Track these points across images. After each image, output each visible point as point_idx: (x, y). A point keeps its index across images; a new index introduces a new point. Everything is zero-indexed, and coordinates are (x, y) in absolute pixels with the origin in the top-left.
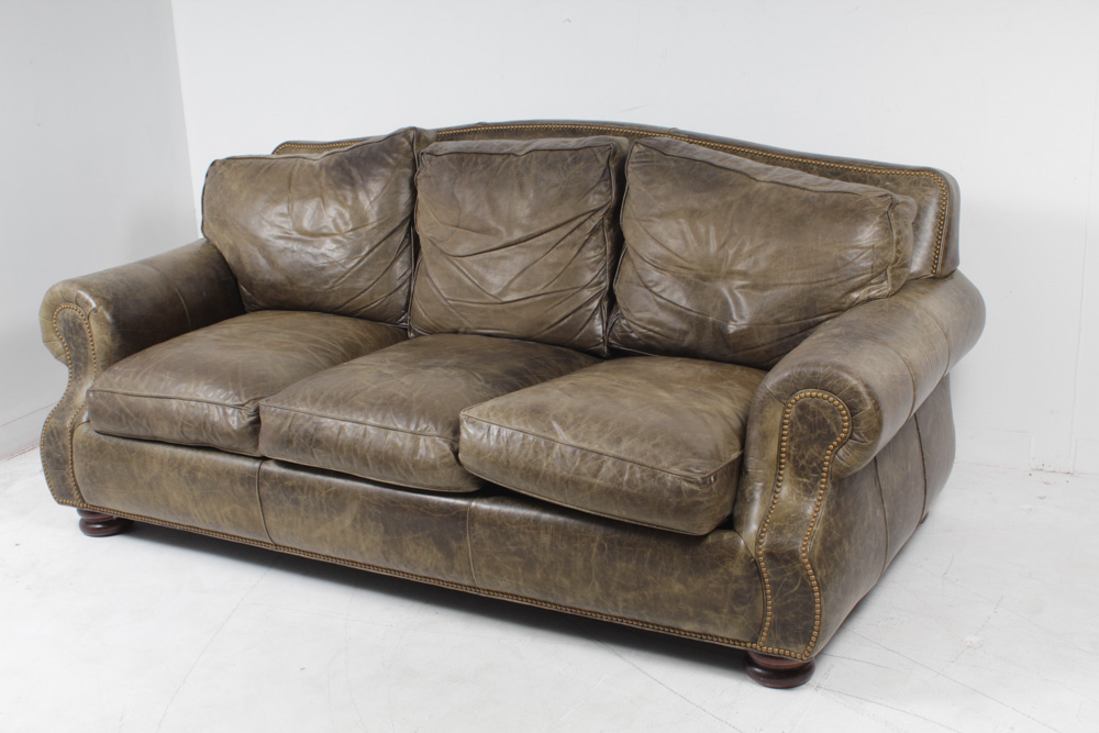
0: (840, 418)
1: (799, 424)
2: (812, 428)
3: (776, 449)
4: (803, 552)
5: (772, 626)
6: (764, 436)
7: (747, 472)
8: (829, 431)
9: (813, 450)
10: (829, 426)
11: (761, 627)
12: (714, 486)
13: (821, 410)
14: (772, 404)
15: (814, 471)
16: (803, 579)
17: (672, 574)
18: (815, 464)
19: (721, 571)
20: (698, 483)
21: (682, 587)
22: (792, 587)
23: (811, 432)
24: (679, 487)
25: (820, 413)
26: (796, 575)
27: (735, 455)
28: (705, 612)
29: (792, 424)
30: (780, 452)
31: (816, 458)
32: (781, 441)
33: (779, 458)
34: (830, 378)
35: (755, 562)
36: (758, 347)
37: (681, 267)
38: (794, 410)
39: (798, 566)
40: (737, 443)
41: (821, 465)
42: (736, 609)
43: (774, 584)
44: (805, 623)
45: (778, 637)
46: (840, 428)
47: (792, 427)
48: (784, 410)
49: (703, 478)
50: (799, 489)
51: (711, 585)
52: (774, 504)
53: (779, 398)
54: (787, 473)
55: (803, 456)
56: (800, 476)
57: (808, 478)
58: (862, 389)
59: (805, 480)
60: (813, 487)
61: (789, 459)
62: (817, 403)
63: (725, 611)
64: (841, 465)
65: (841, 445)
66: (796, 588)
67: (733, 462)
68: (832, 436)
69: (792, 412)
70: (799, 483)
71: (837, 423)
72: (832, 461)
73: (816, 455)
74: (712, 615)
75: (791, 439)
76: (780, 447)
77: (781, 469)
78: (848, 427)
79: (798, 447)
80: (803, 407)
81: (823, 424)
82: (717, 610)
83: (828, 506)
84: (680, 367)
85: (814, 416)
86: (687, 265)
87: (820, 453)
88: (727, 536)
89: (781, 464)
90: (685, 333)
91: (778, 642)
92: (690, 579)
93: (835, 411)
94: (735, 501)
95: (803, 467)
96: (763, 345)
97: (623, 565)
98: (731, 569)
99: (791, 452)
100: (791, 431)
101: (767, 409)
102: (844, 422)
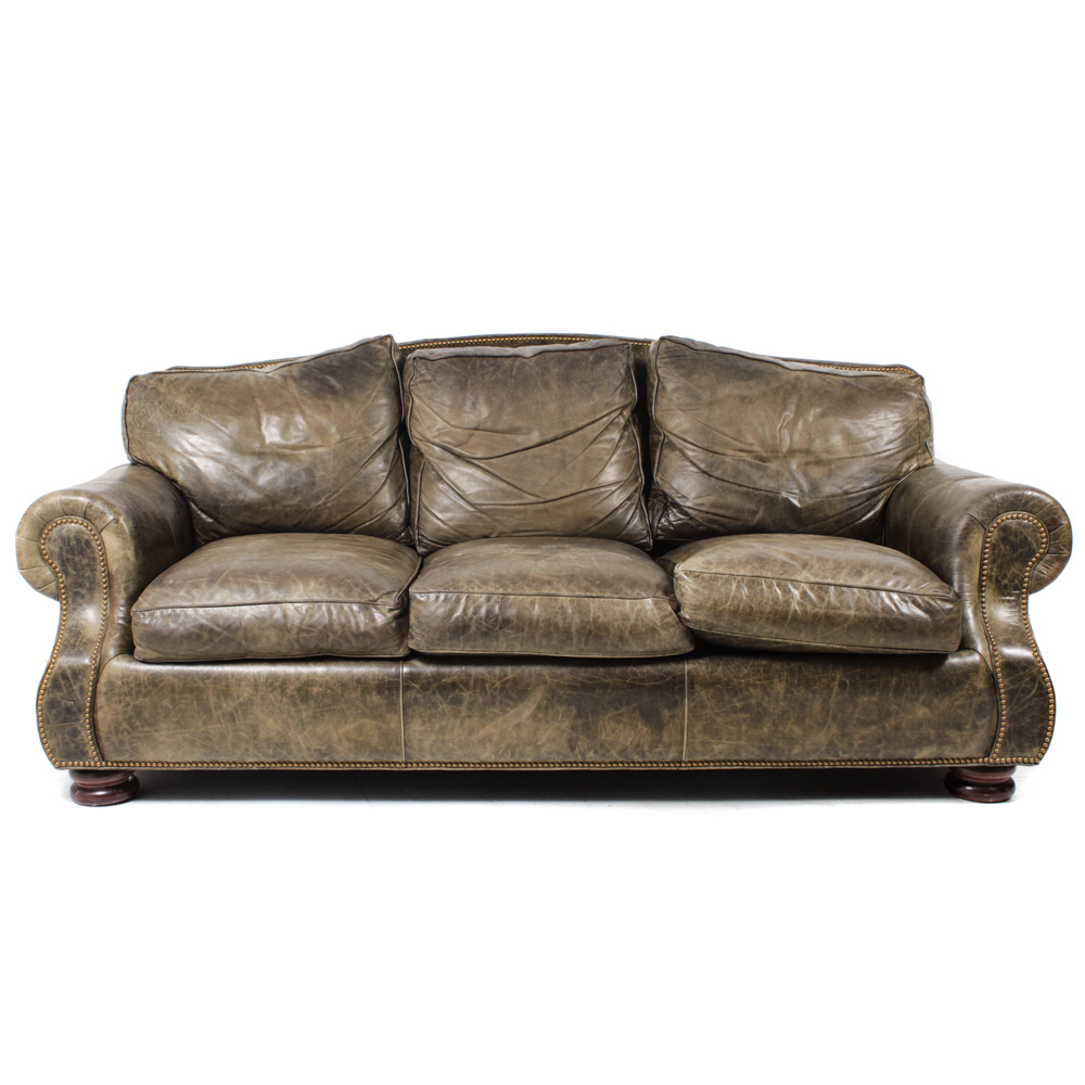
0: (1039, 535)
1: (1002, 546)
2: (1014, 547)
3: (978, 572)
4: (1037, 657)
5: (1008, 735)
6: (970, 561)
8: (1030, 548)
9: (1015, 569)
10: (1030, 544)
11: (994, 739)
13: (1022, 530)
15: (1016, 588)
16: (1040, 683)
17: (917, 698)
18: (1017, 582)
19: (967, 686)
21: (926, 710)
22: (1030, 691)
23: (1013, 552)
25: (1022, 533)
26: (1033, 679)
28: (948, 732)
29: (994, 547)
30: (981, 575)
31: (1018, 575)
32: (982, 565)
33: (980, 581)
34: (1031, 499)
35: (992, 675)
38: (995, 533)
39: (1034, 671)
41: (1022, 582)
42: (978, 723)
43: (1011, 693)
44: (1040, 725)
45: (1013, 745)
46: (1039, 544)
47: (994, 549)
48: (986, 534)
50: (1005, 607)
51: (957, 703)
52: (985, 623)
53: (983, 523)
54: (988, 594)
55: (1005, 576)
56: (1003, 594)
59: (1009, 598)
60: (1017, 603)
61: (991, 581)
62: (1018, 524)
63: (968, 727)
64: (1043, 578)
65: (1039, 560)
66: (1033, 692)
68: (1032, 553)
69: (994, 535)
70: (1004, 601)
71: (1037, 540)
72: (1032, 577)
73: (1017, 573)
74: (953, 734)
75: (994, 561)
76: (981, 570)
77: (983, 592)
78: (1046, 543)
79: (1000, 568)
80: (1005, 529)
81: (1025, 542)
82: (959, 727)
85: (1016, 536)
86: (748, 448)
87: (1021, 571)
89: (982, 587)
91: (1013, 750)
92: (936, 701)
93: (1035, 529)
95: (1006, 587)
96: (834, 516)
97: (866, 699)
98: (975, 683)
99: (994, 574)
100: (993, 553)
101: (972, 535)
102: (1042, 538)
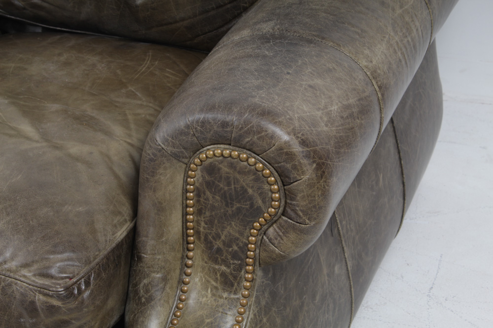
0: (266, 187)
1: (208, 193)
2: (228, 200)
3: (180, 223)
6: (160, 208)
7: (140, 259)
8: (252, 205)
9: (232, 229)
10: (251, 198)
12: (86, 294)
13: (238, 176)
14: (167, 165)
15: (235, 256)
18: (235, 248)
20: (59, 297)
23: (227, 205)
24: (33, 303)
25: (236, 181)
27: (121, 234)
29: (199, 193)
30: (185, 228)
31: (238, 239)
32: (185, 214)
33: (185, 235)
34: (248, 132)
36: (176, 22)
38: (199, 172)
40: (126, 210)
41: (244, 249)
46: (268, 201)
48: (186, 172)
49: (67, 289)
50: (216, 280)
52: (181, 300)
53: (177, 157)
54: (196, 255)
55: (218, 236)
56: (216, 261)
57: (229, 267)
58: (297, 148)
59: (223, 268)
60: (235, 277)
61: (199, 239)
62: (232, 166)
64: (273, 252)
65: (271, 222)
67: (119, 246)
68: (257, 212)
69: (197, 176)
70: (215, 271)
71: (262, 194)
72: (261, 244)
73: (237, 235)
75: (199, 212)
76: (185, 221)
77: (189, 250)
78: (279, 200)
79: (210, 223)
80: (211, 169)
81: (242, 194)
83: (258, 302)
84: (67, 64)
85: (229, 184)
87: (241, 234)
89: (188, 243)
93: (259, 177)
94: (125, 299)
95: (219, 251)
96: (183, 20)
99: (202, 229)
100: (198, 201)
101: (161, 171)
102: (273, 193)
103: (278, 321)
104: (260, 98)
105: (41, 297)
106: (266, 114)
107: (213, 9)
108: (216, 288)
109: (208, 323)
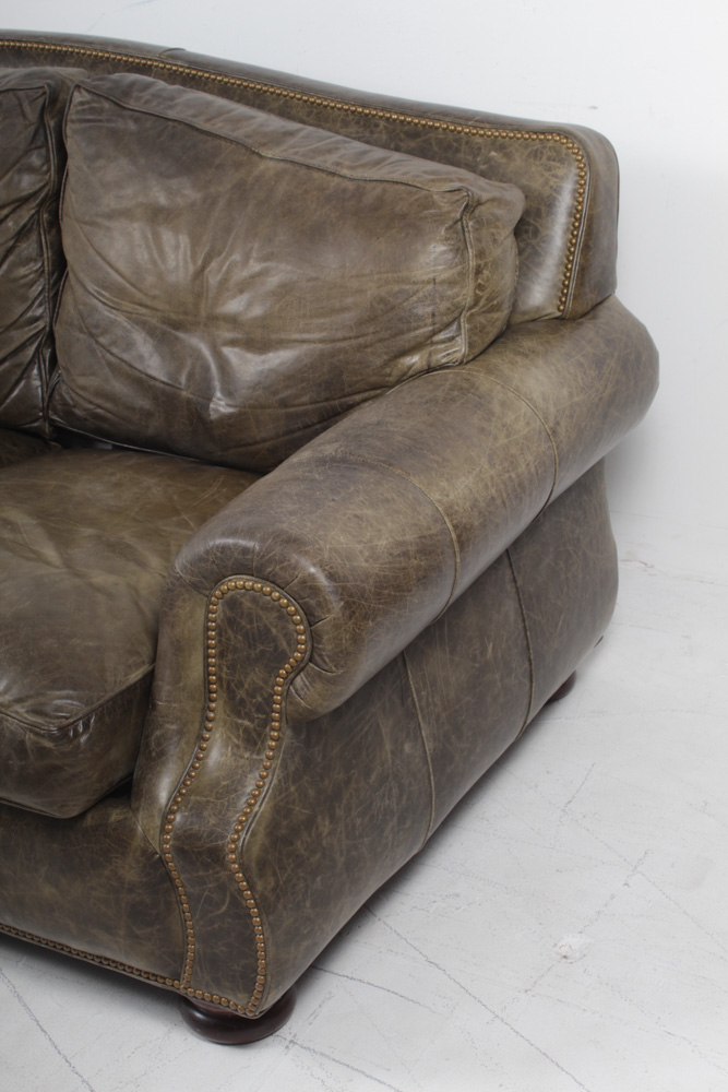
0: (291, 627)
1: (230, 632)
2: (250, 640)
3: (200, 668)
4: (233, 852)
5: (198, 959)
6: (179, 648)
7: (154, 706)
8: (276, 648)
9: (255, 676)
10: (275, 639)
11: (181, 958)
12: (83, 739)
13: (261, 613)
14: (186, 596)
15: (259, 709)
16: (233, 896)
17: (36, 870)
18: (260, 699)
19: (107, 872)
20: (51, 737)
21: (54, 891)
22: (218, 905)
23: (250, 647)
24: (22, 742)
25: (259, 618)
26: (223, 888)
27: (136, 676)
29: (220, 631)
30: (207, 673)
31: (262, 688)
32: (207, 656)
33: (207, 682)
34: (270, 561)
35: (160, 860)
36: (256, 443)
37: (141, 305)
38: (220, 606)
39: (223, 874)
40: (146, 650)
41: (269, 700)
42: (138, 932)
43: (193, 898)
44: (245, 960)
45: (208, 976)
46: (293, 643)
47: (220, 634)
48: (207, 606)
49: (61, 729)
50: (238, 737)
51: (95, 894)
52: (198, 759)
53: (196, 587)
54: (218, 706)
55: (240, 685)
56: (239, 714)
57: (252, 720)
58: (323, 581)
59: (247, 723)
60: (259, 735)
61: (221, 686)
62: (254, 600)
63: (122, 933)
64: (299, 704)
65: (299, 669)
66: (224, 908)
67: (132, 688)
68: (282, 658)
69: (218, 612)
70: (237, 726)
71: (287, 635)
72: (287, 695)
73: (261, 684)
74: (104, 937)
75: (221, 655)
76: (207, 665)
77: (212, 701)
78: (305, 643)
79: (232, 667)
80: (233, 604)
81: (264, 635)
82: (108, 929)
83: (284, 766)
85: (251, 622)
86: (149, 303)
87: (266, 682)
88: (115, 815)
89: (210, 692)
90: (148, 415)
91: (207, 985)
92: (64, 881)
93: (283, 616)
94: (134, 754)
95: (242, 701)
96: (264, 440)
98: (121, 872)
99: (224, 675)
100: (220, 641)
101: (179, 603)
102: (299, 634)
103: (311, 793)
104: (290, 525)
105: (32, 736)
106: (293, 541)
107: (299, 429)
108: (237, 746)
109: (224, 786)
